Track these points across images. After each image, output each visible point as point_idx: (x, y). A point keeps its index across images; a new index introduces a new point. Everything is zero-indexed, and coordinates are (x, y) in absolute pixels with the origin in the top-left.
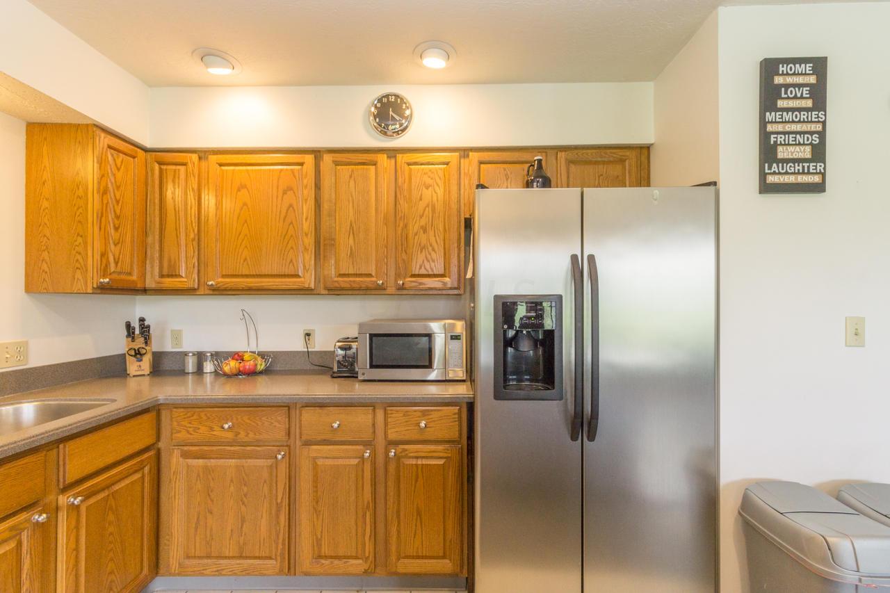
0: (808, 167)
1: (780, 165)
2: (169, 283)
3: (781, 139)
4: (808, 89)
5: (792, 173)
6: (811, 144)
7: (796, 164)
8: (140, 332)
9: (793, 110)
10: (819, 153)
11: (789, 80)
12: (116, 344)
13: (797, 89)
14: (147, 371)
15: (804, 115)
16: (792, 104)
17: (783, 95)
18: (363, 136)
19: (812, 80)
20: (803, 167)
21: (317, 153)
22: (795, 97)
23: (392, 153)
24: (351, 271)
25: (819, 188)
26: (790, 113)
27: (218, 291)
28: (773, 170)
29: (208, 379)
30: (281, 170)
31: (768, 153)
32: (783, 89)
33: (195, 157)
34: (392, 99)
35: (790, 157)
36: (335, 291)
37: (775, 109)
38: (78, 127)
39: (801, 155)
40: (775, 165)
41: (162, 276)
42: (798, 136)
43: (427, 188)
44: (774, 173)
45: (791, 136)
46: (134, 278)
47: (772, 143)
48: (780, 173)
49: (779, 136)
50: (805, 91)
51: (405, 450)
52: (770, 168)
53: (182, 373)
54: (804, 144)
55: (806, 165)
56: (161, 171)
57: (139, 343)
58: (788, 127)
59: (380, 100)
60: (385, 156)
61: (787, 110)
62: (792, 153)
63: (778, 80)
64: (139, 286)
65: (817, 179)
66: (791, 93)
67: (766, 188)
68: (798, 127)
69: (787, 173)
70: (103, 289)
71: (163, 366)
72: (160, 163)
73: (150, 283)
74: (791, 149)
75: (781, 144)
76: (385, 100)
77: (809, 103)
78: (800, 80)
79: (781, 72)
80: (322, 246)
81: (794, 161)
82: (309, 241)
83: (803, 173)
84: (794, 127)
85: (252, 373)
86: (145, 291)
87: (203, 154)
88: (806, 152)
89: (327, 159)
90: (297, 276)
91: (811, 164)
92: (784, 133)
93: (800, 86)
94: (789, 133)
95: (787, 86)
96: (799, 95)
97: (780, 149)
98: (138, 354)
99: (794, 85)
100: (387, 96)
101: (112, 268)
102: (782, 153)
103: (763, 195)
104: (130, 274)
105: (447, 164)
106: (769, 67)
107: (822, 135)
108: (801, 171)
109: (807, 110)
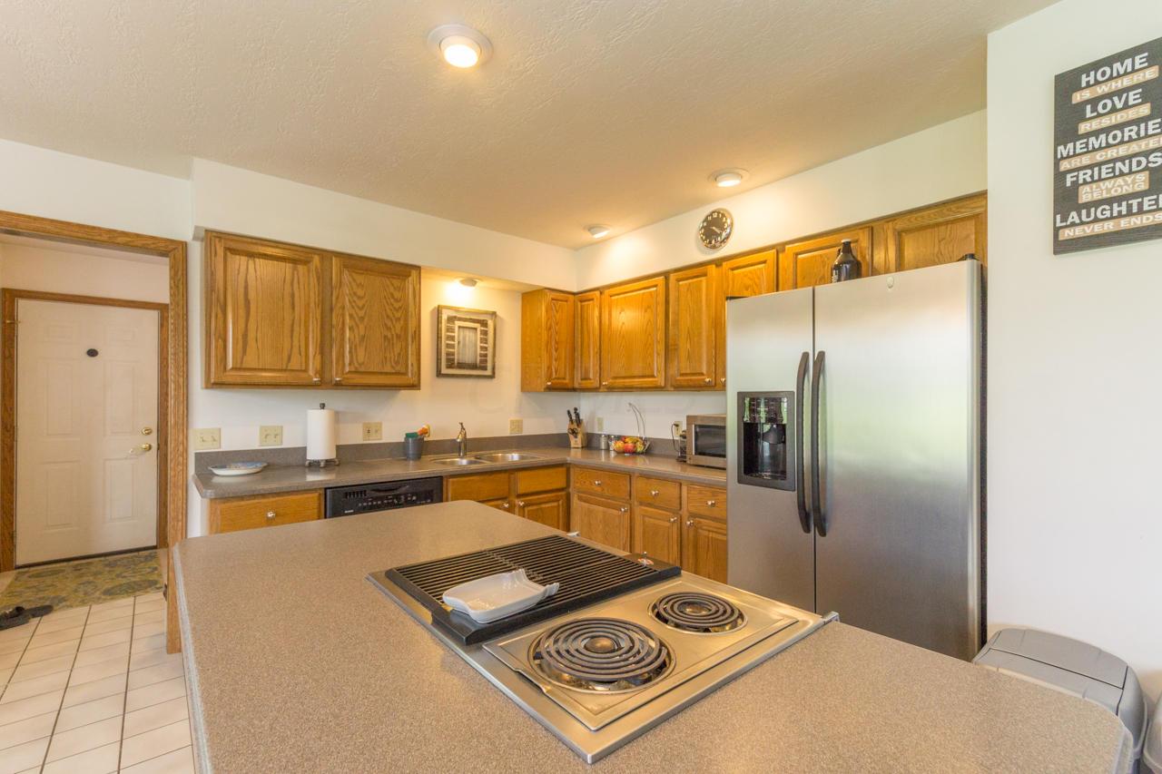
0: (1140, 205)
1: (1084, 212)
2: (586, 384)
3: (1084, 176)
4: (1140, 90)
5: (1107, 219)
6: (1147, 168)
7: (1115, 205)
8: (576, 419)
9: (1107, 130)
11: (1102, 89)
12: (563, 426)
13: (1116, 99)
14: (580, 446)
15: (1130, 132)
16: (1106, 122)
17: (1089, 115)
18: (697, 254)
19: (1151, 74)
20: (1129, 207)
21: (666, 274)
22: (1114, 110)
23: (718, 263)
24: (688, 371)
26: (1103, 137)
27: (611, 389)
28: (1070, 220)
29: (613, 454)
30: (644, 294)
31: (1065, 199)
32: (1089, 107)
33: (597, 293)
34: (715, 215)
35: (1105, 195)
36: (679, 388)
37: (1075, 136)
38: (534, 291)
39: (1127, 190)
40: (1074, 214)
41: (582, 379)
42: (1119, 165)
43: (747, 289)
44: (1073, 224)
45: (1104, 167)
46: (567, 381)
47: (1068, 184)
48: (1082, 223)
49: (1081, 173)
50: (1132, 97)
51: (700, 522)
52: (1064, 219)
53: (598, 449)
54: (1131, 172)
55: (1135, 202)
56: (582, 306)
57: (575, 426)
58: (1099, 157)
59: (706, 220)
60: (714, 266)
61: (1096, 133)
62: (1108, 190)
63: (1078, 97)
64: (570, 386)
65: (1160, 217)
66: (1105, 106)
67: (1061, 247)
68: (1122, 151)
69: (1096, 220)
70: (550, 389)
71: (590, 443)
72: (581, 301)
73: (576, 386)
74: (1108, 184)
75: (1085, 183)
76: (710, 218)
77: (1145, 110)
78: (1126, 82)
79: (1084, 85)
80: (669, 350)
81: (1109, 201)
82: (661, 348)
83: (1130, 213)
84: (1112, 153)
85: (634, 453)
86: (574, 390)
87: (601, 290)
88: (1139, 182)
89: (673, 277)
90: (653, 376)
91: (1146, 199)
92: (1091, 167)
93: (1120, 92)
94: (1100, 164)
95: (1094, 102)
96: (1119, 105)
97: (1085, 190)
98: (574, 432)
99: (1110, 96)
100: (711, 215)
101: (554, 376)
102: (1086, 195)
103: (1062, 256)
104: (564, 379)
105: (765, 262)
106: (1066, 84)
108: (1124, 212)
109: (1137, 122)
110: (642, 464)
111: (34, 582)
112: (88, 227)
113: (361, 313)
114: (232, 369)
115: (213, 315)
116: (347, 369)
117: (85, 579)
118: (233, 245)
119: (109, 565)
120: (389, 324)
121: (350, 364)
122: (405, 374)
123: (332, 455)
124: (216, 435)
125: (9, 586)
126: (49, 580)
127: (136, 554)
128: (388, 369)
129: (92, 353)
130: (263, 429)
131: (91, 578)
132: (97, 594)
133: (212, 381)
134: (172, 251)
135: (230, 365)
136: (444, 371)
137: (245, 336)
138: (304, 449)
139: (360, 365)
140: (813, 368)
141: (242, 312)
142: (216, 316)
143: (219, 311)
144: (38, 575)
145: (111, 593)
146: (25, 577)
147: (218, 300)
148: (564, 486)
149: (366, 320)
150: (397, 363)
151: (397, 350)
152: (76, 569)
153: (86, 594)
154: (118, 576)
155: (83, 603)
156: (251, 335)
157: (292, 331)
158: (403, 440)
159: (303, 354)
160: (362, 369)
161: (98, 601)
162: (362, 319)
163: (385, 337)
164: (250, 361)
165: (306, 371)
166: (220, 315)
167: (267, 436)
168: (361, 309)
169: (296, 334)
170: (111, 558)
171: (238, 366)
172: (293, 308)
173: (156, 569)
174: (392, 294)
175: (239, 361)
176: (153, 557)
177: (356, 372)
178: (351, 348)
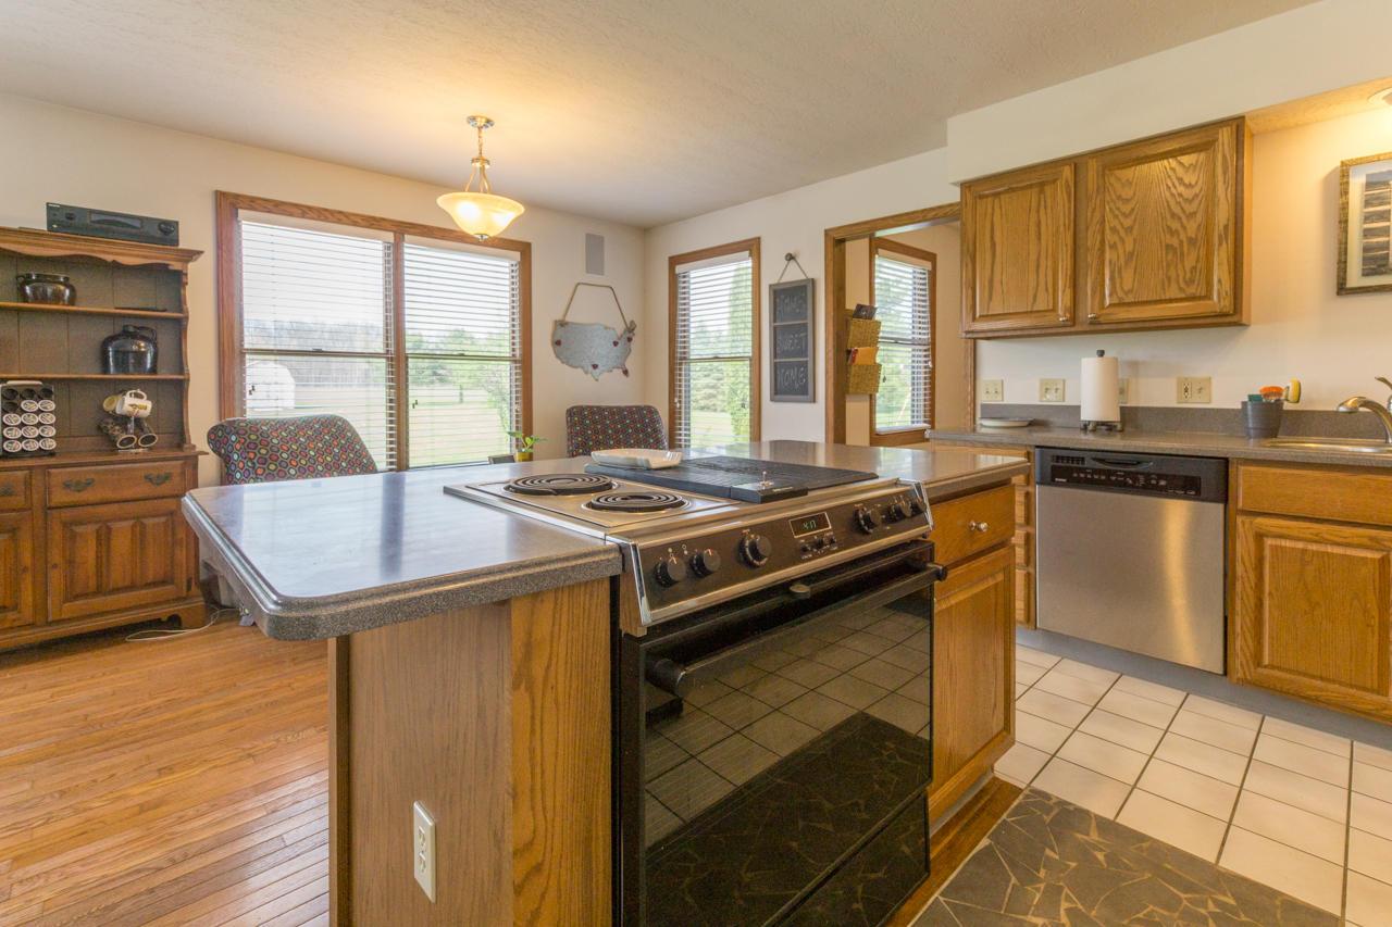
113: (1128, 222)
114: (980, 316)
115: (964, 265)
116: (1107, 302)
120: (1175, 225)
121: (1111, 295)
122: (1208, 296)
124: (999, 388)
128: (1173, 292)
130: (1043, 382)
133: (965, 330)
135: (978, 314)
136: (1355, 278)
137: (991, 281)
139: (1126, 293)
141: (988, 256)
142: (967, 264)
143: (969, 261)
147: (968, 250)
149: (1135, 232)
150: (1189, 282)
151: (1189, 262)
156: (997, 278)
157: (1038, 267)
159: (1050, 290)
160: (1130, 299)
162: (1129, 230)
163: (1169, 247)
164: (996, 305)
165: (1054, 310)
166: (970, 264)
167: (1047, 389)
168: (1126, 216)
169: (1042, 270)
171: (985, 313)
172: (1039, 239)
174: (1180, 180)
175: (985, 307)
177: (1121, 304)
178: (1112, 273)
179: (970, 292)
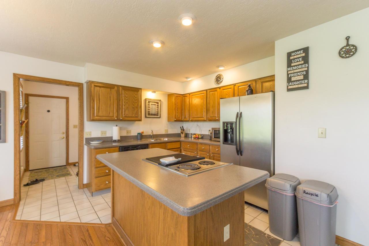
0: (302, 82)
1: (292, 83)
2: (185, 119)
3: (292, 75)
4: (302, 58)
5: (296, 85)
6: (303, 75)
7: (298, 82)
8: (183, 129)
9: (296, 66)
10: (306, 77)
11: (295, 57)
12: (179, 131)
13: (298, 59)
14: (184, 137)
15: (300, 67)
16: (296, 64)
17: (293, 62)
18: (214, 85)
19: (304, 55)
20: (300, 82)
21: (206, 90)
22: (297, 62)
23: (220, 88)
24: (212, 116)
25: (307, 88)
26: (295, 67)
27: (192, 121)
28: (290, 84)
29: (193, 139)
30: (201, 95)
31: (289, 80)
32: (293, 60)
33: (188, 95)
34: (219, 76)
35: (296, 80)
36: (210, 120)
37: (290, 66)
38: (171, 94)
39: (300, 79)
40: (290, 83)
41: (184, 118)
42: (298, 73)
43: (227, 95)
44: (290, 85)
45: (296, 73)
46: (180, 119)
47: (290, 77)
48: (292, 85)
49: (292, 74)
50: (301, 59)
51: (214, 155)
52: (289, 84)
53: (189, 137)
54: (300, 75)
55: (301, 81)
57: (182, 131)
58: (295, 71)
59: (216, 77)
60: (219, 89)
61: (294, 66)
62: (297, 78)
63: (291, 58)
64: (181, 120)
65: (305, 85)
66: (296, 61)
67: (289, 90)
68: (299, 70)
69: (294, 85)
70: (176, 121)
71: (187, 136)
72: (184, 97)
73: (183, 120)
74: (296, 77)
75: (293, 77)
76: (217, 76)
77: (303, 62)
78: (299, 56)
79: (292, 55)
80: (207, 110)
81: (297, 81)
82: (205, 110)
83: (300, 84)
84: (297, 71)
85: (198, 138)
86: (182, 121)
87: (189, 94)
88: (302, 77)
89: (208, 91)
90: (203, 117)
91: (303, 81)
92: (293, 73)
93: (298, 58)
94: (295, 73)
95: (294, 59)
96: (298, 61)
97: (292, 78)
98: (182, 133)
99: (296, 58)
100: (218, 75)
101: (177, 117)
102: (293, 79)
103: (289, 92)
104: (179, 118)
105: (231, 88)
106: (289, 55)
107: (307, 72)
108: (299, 83)
109: (301, 64)
110: (200, 141)
111: (36, 174)
112: (60, 80)
113: (127, 101)
114: (96, 116)
115: (91, 102)
116: (124, 116)
117: (49, 173)
118: (96, 84)
119: (54, 170)
120: (134, 104)
121: (124, 115)
122: (138, 117)
123: (119, 139)
124: (90, 133)
125: (30, 175)
126: (40, 173)
127: (60, 167)
128: (134, 116)
129: (49, 111)
130: (102, 132)
131: (51, 173)
132: (55, 177)
133: (91, 119)
134: (79, 86)
135: (95, 115)
136: (147, 116)
138: (112, 137)
139: (127, 115)
140: (239, 116)
141: (98, 102)
142: (92, 102)
143: (93, 101)
144: (37, 172)
145: (59, 176)
146: (33, 173)
147: (93, 99)
148: (180, 147)
149: (128, 103)
150: (136, 114)
151: (136, 111)
152: (46, 171)
153: (52, 177)
154: (58, 172)
155: (52, 179)
156: (100, 107)
157: (110, 106)
158: (137, 135)
159: (113, 112)
160: (127, 116)
161: (56, 178)
162: (127, 103)
163: (133, 108)
164: (100, 114)
165: (113, 116)
166: (93, 103)
167: (103, 133)
168: (127, 100)
169: (111, 107)
170: (54, 168)
171: (97, 115)
172: (110, 100)
173: (68, 171)
174: (135, 96)
175: (97, 114)
176: (66, 168)
177: (126, 117)
178: (124, 111)
179: (93, 110)
